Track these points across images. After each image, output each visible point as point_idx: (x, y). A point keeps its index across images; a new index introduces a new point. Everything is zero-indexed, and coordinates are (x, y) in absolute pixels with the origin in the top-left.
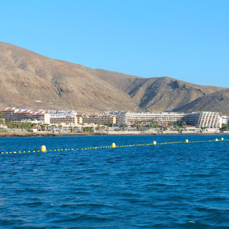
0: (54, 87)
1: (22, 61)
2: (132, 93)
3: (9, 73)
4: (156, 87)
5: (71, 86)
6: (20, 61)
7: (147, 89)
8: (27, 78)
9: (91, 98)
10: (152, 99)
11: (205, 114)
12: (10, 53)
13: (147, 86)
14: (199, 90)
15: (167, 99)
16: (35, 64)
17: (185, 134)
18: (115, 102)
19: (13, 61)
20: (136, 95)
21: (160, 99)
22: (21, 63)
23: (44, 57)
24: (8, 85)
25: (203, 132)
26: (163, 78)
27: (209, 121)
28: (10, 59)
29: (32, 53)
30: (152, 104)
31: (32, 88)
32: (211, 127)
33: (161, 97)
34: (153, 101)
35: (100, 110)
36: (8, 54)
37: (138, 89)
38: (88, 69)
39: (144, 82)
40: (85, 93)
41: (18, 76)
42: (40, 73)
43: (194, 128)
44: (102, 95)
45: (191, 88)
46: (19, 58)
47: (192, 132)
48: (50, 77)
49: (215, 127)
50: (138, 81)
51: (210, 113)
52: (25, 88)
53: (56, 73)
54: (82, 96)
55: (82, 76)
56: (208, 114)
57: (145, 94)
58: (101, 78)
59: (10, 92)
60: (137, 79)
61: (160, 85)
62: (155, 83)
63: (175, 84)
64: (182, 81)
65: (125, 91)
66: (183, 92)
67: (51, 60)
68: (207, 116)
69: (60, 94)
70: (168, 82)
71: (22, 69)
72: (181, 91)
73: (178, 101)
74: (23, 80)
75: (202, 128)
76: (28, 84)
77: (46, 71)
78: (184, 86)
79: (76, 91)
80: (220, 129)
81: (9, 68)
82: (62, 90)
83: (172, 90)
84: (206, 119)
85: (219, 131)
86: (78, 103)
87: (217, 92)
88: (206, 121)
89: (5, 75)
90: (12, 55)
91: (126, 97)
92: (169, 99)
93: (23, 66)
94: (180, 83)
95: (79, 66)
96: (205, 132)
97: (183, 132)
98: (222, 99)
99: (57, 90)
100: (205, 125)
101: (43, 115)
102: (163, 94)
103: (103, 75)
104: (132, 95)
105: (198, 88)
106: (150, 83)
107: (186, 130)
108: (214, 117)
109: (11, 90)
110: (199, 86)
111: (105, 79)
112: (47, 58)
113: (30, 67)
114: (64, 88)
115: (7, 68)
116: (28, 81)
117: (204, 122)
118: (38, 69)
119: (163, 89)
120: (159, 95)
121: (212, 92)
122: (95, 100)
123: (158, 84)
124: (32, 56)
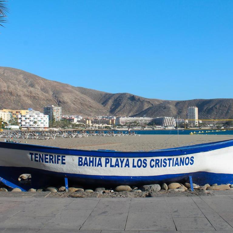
0: (55, 100)
1: (31, 82)
2: (104, 103)
3: (25, 90)
4: (120, 100)
5: (66, 99)
6: (29, 82)
7: (114, 101)
8: (37, 94)
9: (79, 107)
10: (118, 107)
11: (166, 118)
12: (22, 76)
13: (114, 99)
14: (149, 102)
15: (128, 107)
16: (40, 84)
17: (156, 130)
18: (94, 110)
19: (25, 82)
20: (107, 105)
21: (124, 107)
22: (30, 83)
23: (45, 79)
24: (25, 99)
25: (166, 129)
26: (124, 94)
27: (169, 122)
28: (23, 80)
29: (36, 76)
30: (119, 111)
31: (41, 100)
32: (170, 126)
33: (124, 106)
34: (119, 109)
35: (87, 115)
36: (21, 77)
37: (108, 101)
38: (73, 87)
39: (112, 96)
40: (75, 104)
41: (31, 92)
42: (44, 90)
43: (160, 127)
44: (86, 105)
45: (144, 100)
46: (28, 80)
47: (160, 129)
48: (51, 93)
49: (172, 126)
50: (107, 95)
51: (169, 118)
52: (36, 100)
53: (54, 90)
54: (74, 105)
55: (71, 92)
56: (168, 118)
57: (113, 104)
58: (82, 93)
59: (27, 103)
60: (106, 94)
61: (123, 98)
62: (119, 97)
63: (133, 98)
64: (138, 96)
65: (99, 102)
66: (138, 103)
67: (50, 82)
68: (168, 120)
69: (59, 104)
70: (128, 96)
71: (32, 87)
72: (137, 103)
73: (135, 109)
74: (34, 95)
75: (165, 127)
76: (38, 98)
77: (48, 89)
78: (139, 99)
79: (70, 102)
80: (175, 127)
81: (24, 87)
82: (60, 102)
83: (131, 102)
84: (167, 121)
85: (175, 129)
86: (72, 110)
87: (161, 104)
88: (167, 122)
89: (22, 91)
90: (23, 77)
91: (100, 106)
92: (129, 108)
93: (32, 85)
94: (136, 97)
95: (67, 85)
96: (167, 129)
97: (155, 129)
98: (165, 108)
99: (57, 102)
100: (166, 125)
101: (73, 119)
102: (125, 104)
103: (83, 91)
104: (104, 105)
105: (148, 101)
106: (116, 97)
107: (156, 128)
108: (171, 120)
109: (28, 102)
110: (149, 99)
111: (85, 94)
112: (47, 80)
113: (37, 86)
114: (61, 100)
115: (22, 87)
116: (38, 96)
117: (166, 123)
118: (42, 88)
119: (125, 101)
120: (122, 105)
121: (157, 103)
122: (82, 108)
123: (121, 98)
124: (37, 79)
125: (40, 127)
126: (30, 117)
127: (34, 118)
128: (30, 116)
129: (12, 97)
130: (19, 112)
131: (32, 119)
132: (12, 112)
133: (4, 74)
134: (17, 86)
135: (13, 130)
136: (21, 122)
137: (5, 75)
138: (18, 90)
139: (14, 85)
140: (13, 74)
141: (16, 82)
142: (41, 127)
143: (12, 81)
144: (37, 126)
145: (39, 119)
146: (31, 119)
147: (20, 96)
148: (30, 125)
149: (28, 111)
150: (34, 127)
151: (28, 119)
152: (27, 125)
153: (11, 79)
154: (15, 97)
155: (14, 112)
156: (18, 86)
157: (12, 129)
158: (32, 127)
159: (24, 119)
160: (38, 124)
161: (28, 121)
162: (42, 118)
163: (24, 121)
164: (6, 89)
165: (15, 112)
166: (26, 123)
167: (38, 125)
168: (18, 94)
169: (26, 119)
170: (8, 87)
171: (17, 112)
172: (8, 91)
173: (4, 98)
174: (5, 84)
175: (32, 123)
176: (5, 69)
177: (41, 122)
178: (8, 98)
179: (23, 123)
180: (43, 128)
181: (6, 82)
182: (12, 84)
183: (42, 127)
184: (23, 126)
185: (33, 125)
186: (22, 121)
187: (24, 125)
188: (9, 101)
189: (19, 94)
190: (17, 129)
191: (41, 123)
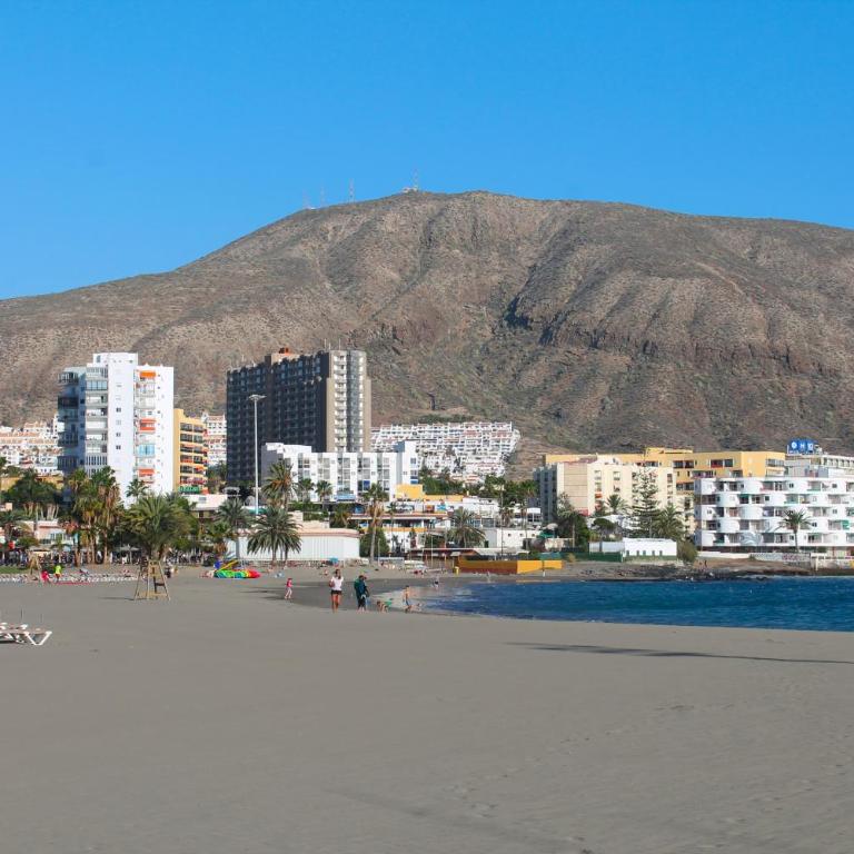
125: (822, 550)
126: (768, 493)
127: (792, 498)
128: (768, 485)
129: (793, 383)
130: (729, 463)
131: (778, 499)
132: (689, 465)
133: (753, 256)
134: (821, 318)
135: (635, 562)
136: (718, 518)
137: (762, 260)
138: (827, 344)
139: (805, 311)
140: (800, 257)
141: (817, 299)
142: (833, 548)
143: (795, 294)
144: (805, 543)
145: (821, 499)
146: (770, 504)
147: (835, 374)
148: (769, 537)
149: (779, 456)
150: (793, 549)
151: (757, 499)
152: (752, 537)
153: (790, 285)
154: (806, 383)
155: (703, 461)
156: (828, 319)
157: (629, 558)
158: (776, 548)
159: (735, 502)
160: (813, 530)
161: (754, 511)
162: (835, 498)
163: (734, 511)
164: (760, 338)
165: (708, 462)
166: (745, 524)
167: (812, 538)
168: (827, 366)
169: (744, 499)
170: (772, 327)
171: (716, 463)
172: (772, 348)
173: (746, 388)
174: (756, 312)
175: (775, 524)
176: (764, 227)
177: (834, 517)
178: (772, 386)
179: (730, 525)
180: (844, 553)
181: (758, 298)
182: (793, 308)
183: (840, 548)
184: (727, 542)
185: (782, 537)
186: (720, 511)
187: (734, 537)
188: (776, 401)
189: (828, 364)
190: (661, 557)
191: (832, 523)
